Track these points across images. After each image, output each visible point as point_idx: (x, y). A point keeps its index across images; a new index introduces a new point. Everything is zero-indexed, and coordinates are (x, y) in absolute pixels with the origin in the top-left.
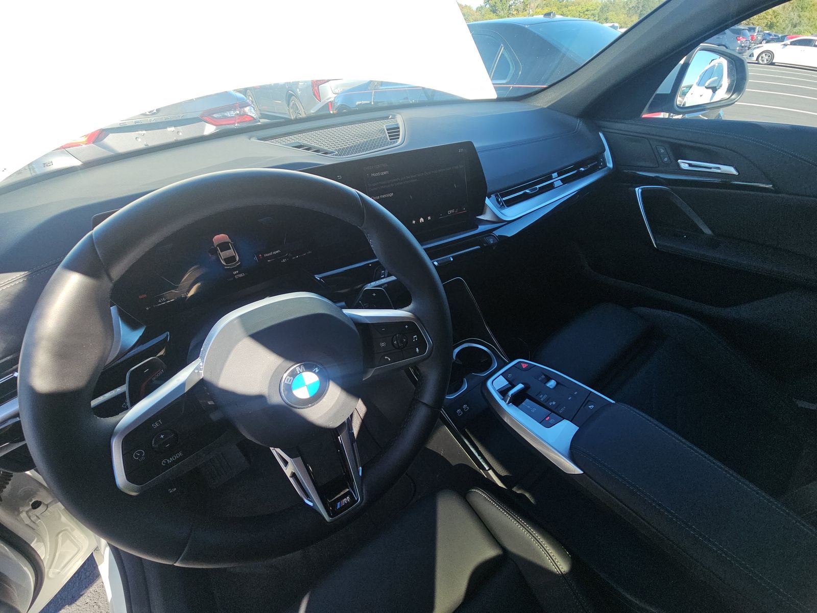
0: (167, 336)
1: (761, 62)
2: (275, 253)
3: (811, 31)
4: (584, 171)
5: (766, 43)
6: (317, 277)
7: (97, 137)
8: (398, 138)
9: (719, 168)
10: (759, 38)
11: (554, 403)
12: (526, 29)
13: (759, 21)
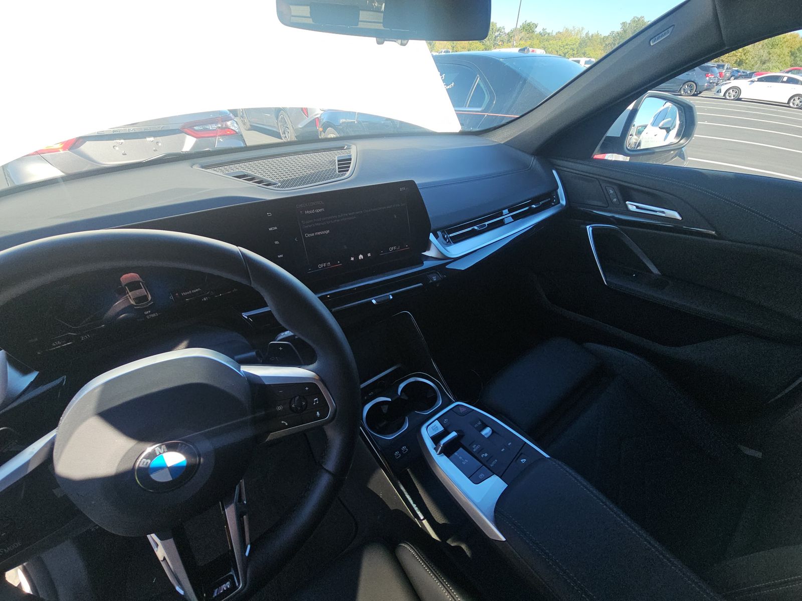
0: (63, 380)
1: (728, 98)
2: (194, 291)
3: (780, 67)
4: (535, 208)
5: (734, 79)
6: (245, 315)
7: (73, 145)
8: (348, 170)
9: (663, 212)
10: (727, 74)
11: (486, 455)
12: (501, 63)
13: (729, 59)
